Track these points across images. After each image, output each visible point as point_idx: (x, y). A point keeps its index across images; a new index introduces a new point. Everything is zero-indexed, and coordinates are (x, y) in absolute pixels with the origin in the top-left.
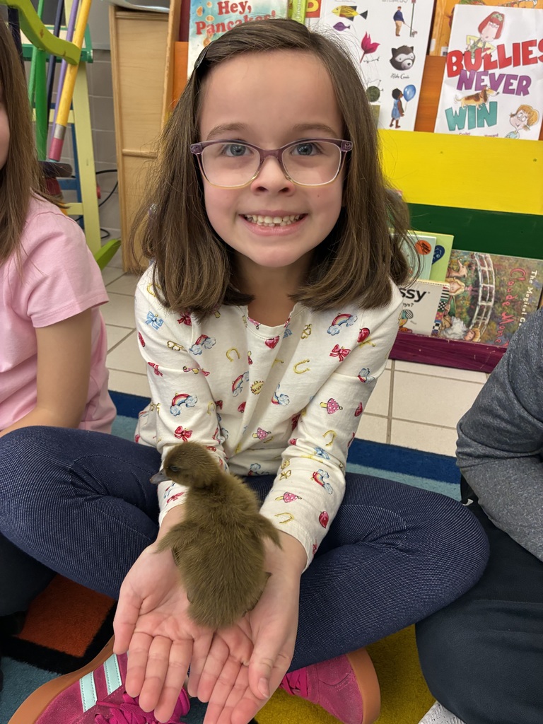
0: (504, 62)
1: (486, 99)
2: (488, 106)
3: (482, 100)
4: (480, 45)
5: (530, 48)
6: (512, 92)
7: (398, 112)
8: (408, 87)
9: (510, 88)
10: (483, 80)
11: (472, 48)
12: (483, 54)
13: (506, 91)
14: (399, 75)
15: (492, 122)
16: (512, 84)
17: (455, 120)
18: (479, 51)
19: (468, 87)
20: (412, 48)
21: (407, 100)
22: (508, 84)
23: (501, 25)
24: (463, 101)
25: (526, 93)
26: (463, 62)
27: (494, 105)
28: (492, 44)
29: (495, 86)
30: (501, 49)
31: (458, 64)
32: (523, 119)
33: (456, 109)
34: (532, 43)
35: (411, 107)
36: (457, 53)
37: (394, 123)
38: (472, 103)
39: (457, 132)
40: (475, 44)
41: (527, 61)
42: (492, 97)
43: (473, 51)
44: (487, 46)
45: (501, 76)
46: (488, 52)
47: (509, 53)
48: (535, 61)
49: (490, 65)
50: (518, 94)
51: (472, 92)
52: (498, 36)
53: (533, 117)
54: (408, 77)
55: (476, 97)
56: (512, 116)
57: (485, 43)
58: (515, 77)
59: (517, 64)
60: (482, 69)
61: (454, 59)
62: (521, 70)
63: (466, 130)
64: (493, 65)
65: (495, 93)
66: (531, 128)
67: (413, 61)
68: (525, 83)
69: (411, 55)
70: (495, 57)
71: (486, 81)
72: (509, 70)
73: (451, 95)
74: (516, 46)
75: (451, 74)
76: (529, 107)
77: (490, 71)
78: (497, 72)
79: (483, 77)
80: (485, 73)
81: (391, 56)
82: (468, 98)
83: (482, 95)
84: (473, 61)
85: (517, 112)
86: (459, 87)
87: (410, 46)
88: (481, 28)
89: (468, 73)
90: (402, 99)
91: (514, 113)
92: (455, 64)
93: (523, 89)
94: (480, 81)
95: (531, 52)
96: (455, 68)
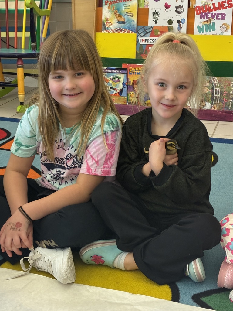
0: (215, 9)
1: (211, 22)
2: (212, 24)
3: (209, 22)
4: (206, 4)
5: (224, 4)
6: (219, 19)
7: (180, 28)
8: (182, 19)
9: (219, 17)
10: (209, 16)
11: (203, 5)
12: (208, 7)
13: (217, 19)
14: (179, 15)
15: (214, 30)
16: (219, 16)
17: (201, 30)
18: (206, 6)
19: (204, 18)
20: (183, 6)
21: (183, 24)
22: (218, 16)
24: (203, 23)
25: (224, 19)
26: (201, 10)
27: (214, 24)
28: (211, 3)
29: (213, 17)
30: (214, 4)
31: (199, 10)
32: (225, 28)
33: (201, 26)
34: (225, 2)
35: (184, 26)
36: (198, 7)
37: (179, 31)
38: (206, 23)
39: (202, 33)
40: (205, 3)
41: (224, 8)
42: (213, 21)
43: (204, 6)
44: (209, 4)
45: (215, 14)
46: (209, 6)
47: (217, 6)
48: (226, 8)
49: (211, 10)
50: (222, 19)
51: (206, 20)
52: (212, 0)
53: (228, 27)
54: (182, 16)
55: (207, 21)
56: (221, 27)
57: (208, 3)
58: (220, 14)
59: (220, 9)
60: (208, 12)
61: (198, 9)
62: (222, 11)
63: (205, 33)
64: (212, 10)
65: (213, 19)
66: (228, 31)
67: (183, 10)
68: (223, 15)
69: (182, 8)
70: (212, 7)
71: (210, 16)
72: (218, 11)
73: (198, 21)
74: (219, 3)
75: (198, 14)
76: (226, 24)
77: (211, 12)
78: (213, 12)
79: (209, 14)
80: (209, 13)
81: (176, 9)
82: (204, 22)
83: (209, 21)
84: (204, 9)
85: (222, 26)
86: (201, 18)
87: (182, 5)
89: (203, 13)
90: (181, 23)
91: (221, 26)
92: (198, 10)
93: (223, 18)
94: (208, 16)
95: (224, 5)
96: (198, 12)
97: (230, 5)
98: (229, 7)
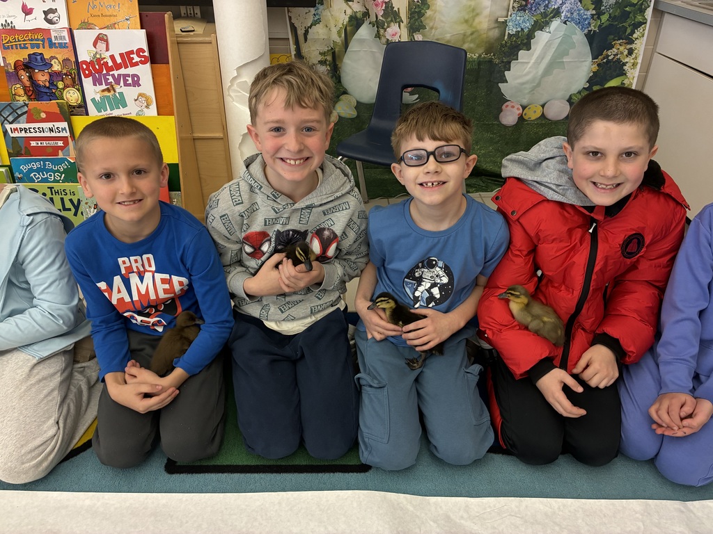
0: (118, 67)
1: (115, 91)
2: (117, 95)
3: (112, 92)
4: (98, 56)
5: (132, 56)
6: (130, 85)
9: (128, 82)
11: (93, 59)
12: (102, 62)
13: (126, 85)
15: (125, 105)
16: (128, 80)
17: (99, 106)
18: (99, 60)
19: (101, 84)
22: (125, 81)
23: (107, 41)
24: (100, 92)
25: (139, 85)
26: (91, 68)
27: (121, 94)
28: (107, 55)
29: (118, 82)
30: (112, 57)
31: (88, 68)
32: (143, 102)
33: (98, 98)
34: (132, 52)
36: (85, 62)
38: (106, 94)
40: (95, 55)
41: (133, 65)
42: (118, 89)
43: (95, 60)
44: (103, 56)
45: (119, 75)
46: (105, 60)
47: (119, 60)
48: (136, 64)
49: (109, 69)
50: (134, 86)
51: (104, 87)
52: (107, 49)
53: (150, 100)
55: (108, 90)
56: (136, 100)
57: (100, 54)
58: (128, 76)
59: (126, 67)
60: (105, 72)
61: (85, 67)
62: (131, 71)
63: (109, 111)
64: (112, 69)
65: (119, 86)
66: (150, 107)
68: (136, 79)
70: (110, 64)
71: (111, 79)
72: (123, 71)
73: (91, 89)
74: (121, 55)
75: (86, 76)
76: (144, 94)
77: (111, 73)
78: (116, 73)
79: (107, 77)
80: (108, 74)
82: (103, 91)
83: (111, 88)
84: (97, 67)
85: (138, 97)
86: (95, 85)
88: (95, 44)
89: (97, 75)
91: (136, 98)
92: (86, 69)
93: (136, 82)
94: (106, 80)
95: (133, 59)
96: (87, 72)
97: (143, 59)
98: (143, 63)
